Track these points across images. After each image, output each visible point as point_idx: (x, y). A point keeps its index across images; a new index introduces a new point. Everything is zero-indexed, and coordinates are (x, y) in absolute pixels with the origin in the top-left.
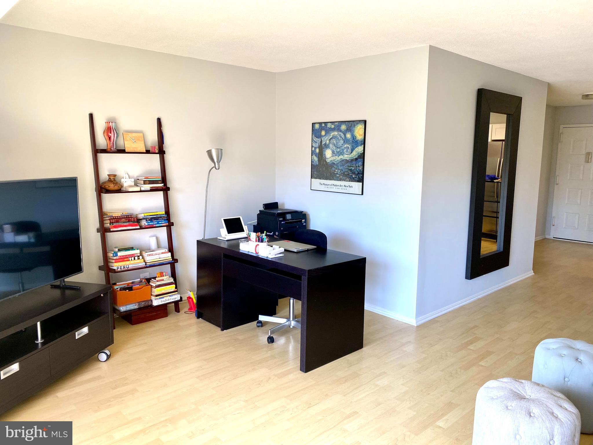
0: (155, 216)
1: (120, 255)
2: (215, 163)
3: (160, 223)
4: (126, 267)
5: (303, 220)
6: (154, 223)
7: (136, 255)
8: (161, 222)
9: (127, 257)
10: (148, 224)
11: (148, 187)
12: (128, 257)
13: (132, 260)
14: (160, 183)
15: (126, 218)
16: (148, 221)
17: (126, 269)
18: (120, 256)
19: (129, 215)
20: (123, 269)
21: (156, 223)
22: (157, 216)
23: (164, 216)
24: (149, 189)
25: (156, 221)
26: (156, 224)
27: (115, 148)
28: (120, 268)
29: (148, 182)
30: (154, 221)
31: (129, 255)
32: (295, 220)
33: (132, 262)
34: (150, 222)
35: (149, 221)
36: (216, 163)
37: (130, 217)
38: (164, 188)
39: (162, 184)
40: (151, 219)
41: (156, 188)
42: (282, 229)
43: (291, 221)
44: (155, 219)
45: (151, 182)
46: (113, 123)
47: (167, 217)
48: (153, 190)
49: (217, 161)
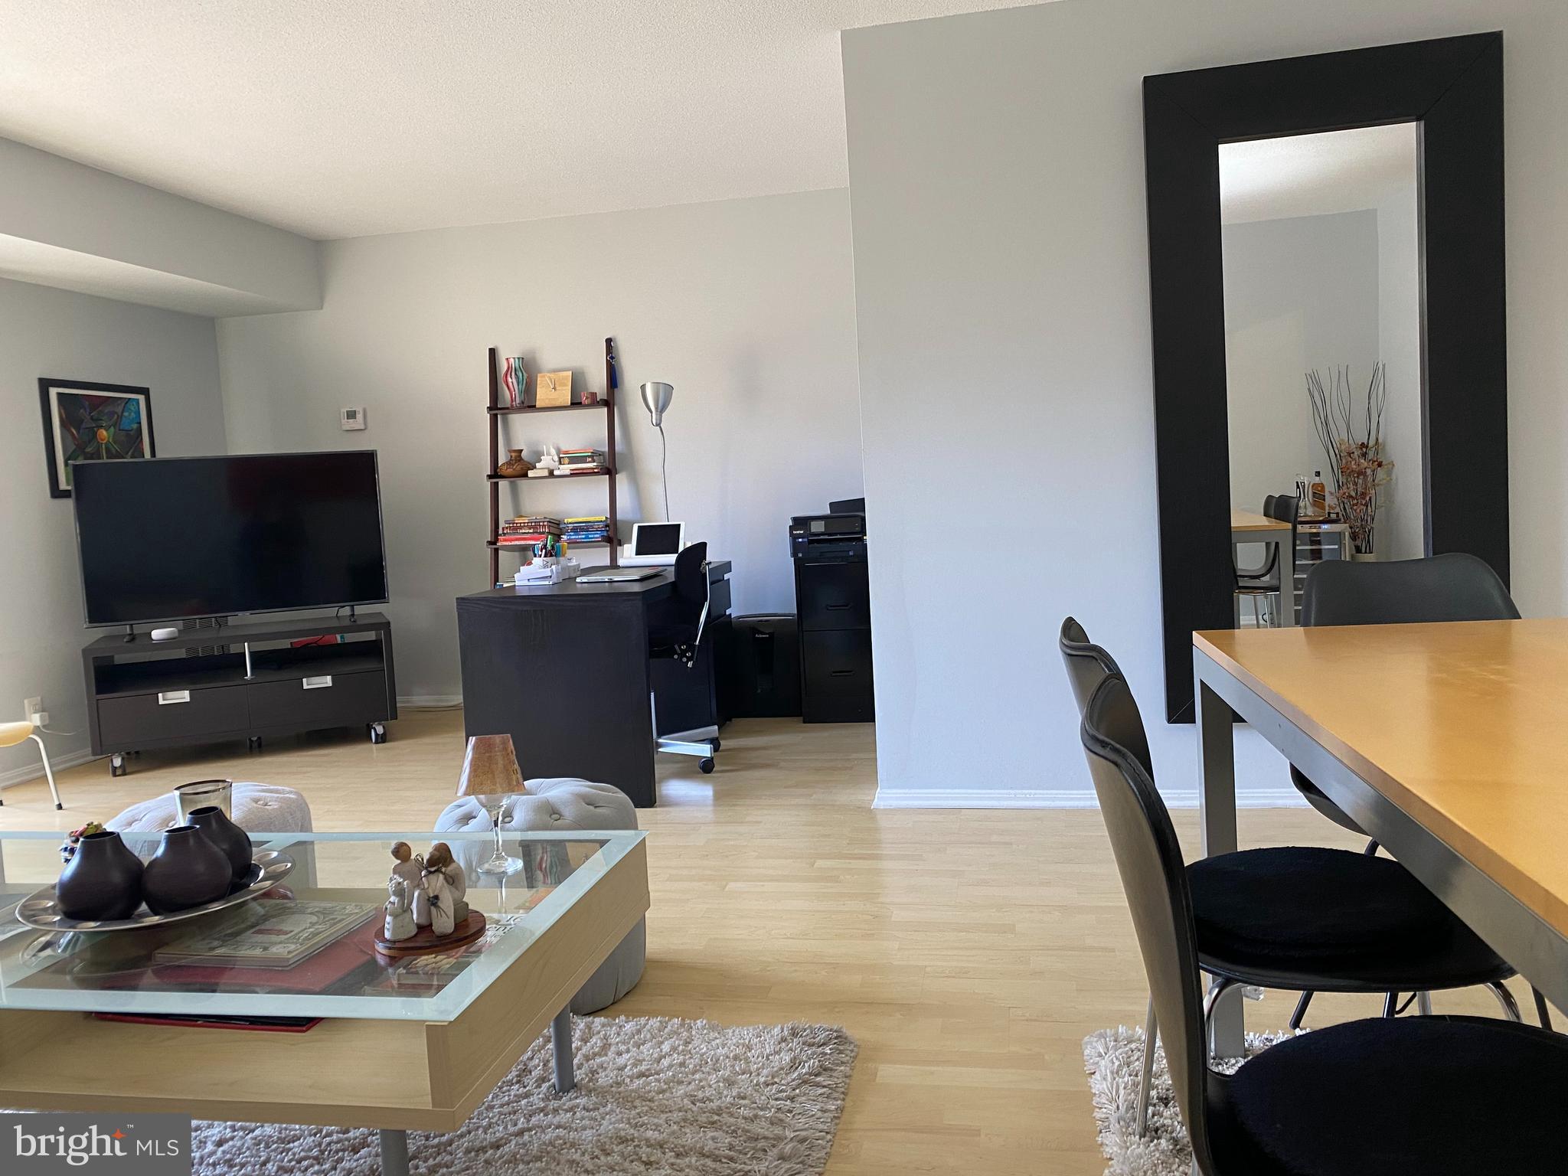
0: (584, 524)
2: (651, 412)
3: (590, 536)
6: (580, 537)
8: (592, 536)
10: (570, 537)
11: (566, 469)
14: (589, 462)
16: (569, 532)
19: (539, 522)
21: (583, 536)
22: (587, 524)
23: (598, 525)
24: (568, 472)
25: (584, 532)
26: (583, 538)
27: (518, 401)
29: (567, 460)
30: (581, 533)
32: (841, 534)
34: (573, 535)
35: (571, 533)
36: (653, 410)
37: (540, 525)
38: (596, 471)
39: (595, 464)
40: (575, 530)
41: (581, 471)
42: (800, 555)
43: (826, 537)
44: (582, 529)
45: (573, 460)
46: (517, 360)
47: (607, 526)
48: (575, 474)
49: (657, 411)
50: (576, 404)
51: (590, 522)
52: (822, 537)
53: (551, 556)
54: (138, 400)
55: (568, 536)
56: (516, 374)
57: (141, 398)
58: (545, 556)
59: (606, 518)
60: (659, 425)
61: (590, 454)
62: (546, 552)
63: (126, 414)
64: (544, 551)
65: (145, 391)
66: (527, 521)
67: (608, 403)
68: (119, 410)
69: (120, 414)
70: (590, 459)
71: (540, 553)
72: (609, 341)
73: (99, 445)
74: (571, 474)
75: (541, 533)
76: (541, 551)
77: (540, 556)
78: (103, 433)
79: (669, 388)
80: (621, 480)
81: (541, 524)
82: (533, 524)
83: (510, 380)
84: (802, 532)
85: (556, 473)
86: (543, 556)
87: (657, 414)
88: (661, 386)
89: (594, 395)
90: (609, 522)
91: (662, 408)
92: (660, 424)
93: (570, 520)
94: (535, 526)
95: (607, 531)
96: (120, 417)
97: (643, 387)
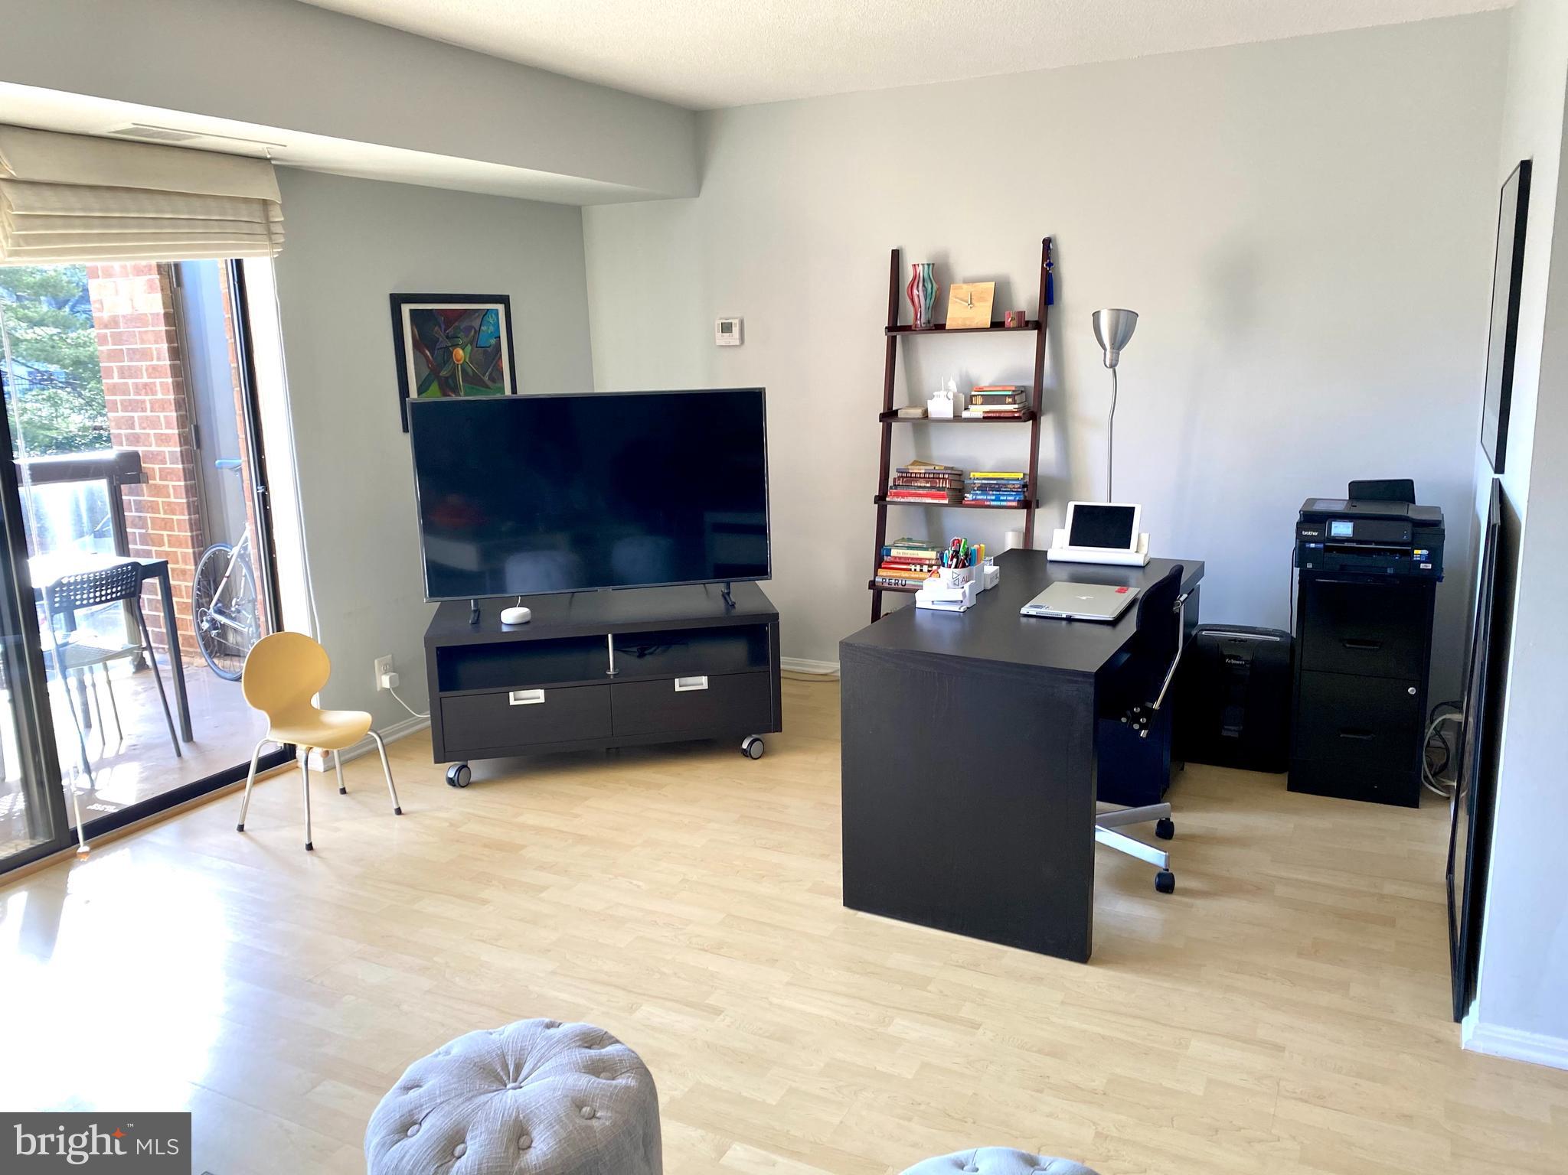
0: (995, 482)
1: (896, 555)
2: (1105, 349)
3: (1002, 498)
4: (900, 582)
5: (1416, 552)
6: (989, 497)
7: (927, 562)
8: (1005, 498)
9: (907, 561)
10: (974, 497)
11: (979, 411)
12: (910, 561)
13: (915, 570)
14: (1009, 404)
15: (933, 478)
16: (974, 490)
17: (900, 586)
18: (895, 557)
19: (939, 474)
20: (893, 586)
21: (993, 498)
22: (999, 482)
23: (1014, 484)
24: (980, 415)
25: (994, 493)
26: (993, 500)
27: (923, 320)
28: (887, 581)
29: (980, 400)
30: (991, 492)
31: (912, 559)
32: (1377, 543)
33: (913, 575)
34: (981, 495)
35: (977, 492)
36: (1108, 346)
37: (939, 478)
38: (1016, 415)
39: (1016, 406)
40: (983, 488)
41: (997, 415)
42: (1310, 566)
43: (1355, 545)
44: (992, 487)
45: (988, 399)
46: (926, 267)
47: (1025, 486)
48: (988, 418)
49: (1113, 345)
50: (997, 325)
51: (1003, 479)
52: (1346, 544)
53: (964, 566)
54: (497, 310)
55: (974, 494)
56: (924, 285)
57: (501, 308)
58: (956, 567)
59: (1024, 474)
60: (1113, 366)
61: (1010, 393)
62: (957, 561)
63: (484, 328)
64: (955, 560)
65: (504, 300)
66: (923, 471)
67: (1039, 326)
68: (476, 324)
69: (477, 329)
70: (1010, 400)
71: (950, 563)
72: (1047, 243)
73: (455, 367)
74: (984, 418)
75: (939, 489)
76: (952, 560)
77: (950, 567)
78: (460, 354)
79: (1133, 316)
80: (1047, 423)
81: (941, 476)
82: (931, 476)
83: (915, 292)
84: (1316, 534)
85: (965, 414)
86: (953, 566)
87: (1112, 353)
88: (1122, 314)
89: (1021, 314)
90: (1027, 479)
91: (1119, 341)
92: (1116, 365)
93: (978, 475)
94: (933, 477)
95: (1024, 492)
96: (478, 332)
97: (1096, 316)
